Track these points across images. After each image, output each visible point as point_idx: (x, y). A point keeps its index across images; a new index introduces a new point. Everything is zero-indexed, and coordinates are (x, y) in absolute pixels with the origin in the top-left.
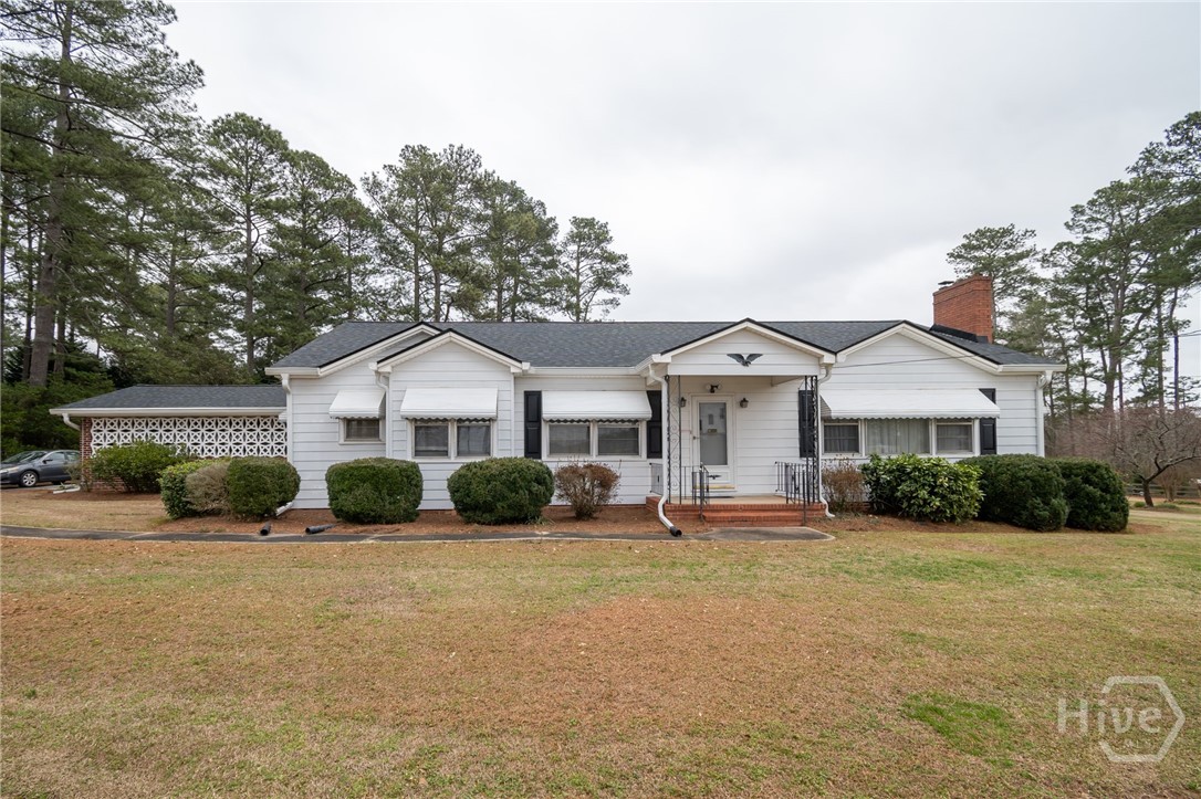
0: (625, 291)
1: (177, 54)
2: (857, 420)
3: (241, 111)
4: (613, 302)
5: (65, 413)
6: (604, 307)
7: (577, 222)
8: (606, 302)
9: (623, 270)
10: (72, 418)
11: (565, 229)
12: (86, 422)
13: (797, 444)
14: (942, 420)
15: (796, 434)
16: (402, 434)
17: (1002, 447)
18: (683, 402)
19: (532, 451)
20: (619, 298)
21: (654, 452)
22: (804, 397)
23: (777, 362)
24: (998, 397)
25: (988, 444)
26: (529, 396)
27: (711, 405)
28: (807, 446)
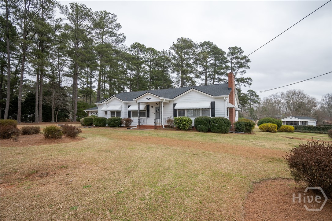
0: (248, 67)
1: (123, 34)
2: (185, 109)
3: (136, 42)
4: (244, 72)
5: (85, 111)
6: (241, 74)
7: (230, 49)
8: (242, 72)
9: (248, 61)
10: (87, 112)
12: (88, 112)
13: (173, 114)
14: (202, 109)
15: (173, 113)
16: (109, 113)
17: (217, 115)
18: (152, 107)
19: (129, 116)
20: (246, 70)
21: (148, 116)
22: (175, 105)
23: (154, 99)
24: (216, 103)
25: (213, 114)
26: (129, 106)
27: (158, 107)
28: (175, 115)
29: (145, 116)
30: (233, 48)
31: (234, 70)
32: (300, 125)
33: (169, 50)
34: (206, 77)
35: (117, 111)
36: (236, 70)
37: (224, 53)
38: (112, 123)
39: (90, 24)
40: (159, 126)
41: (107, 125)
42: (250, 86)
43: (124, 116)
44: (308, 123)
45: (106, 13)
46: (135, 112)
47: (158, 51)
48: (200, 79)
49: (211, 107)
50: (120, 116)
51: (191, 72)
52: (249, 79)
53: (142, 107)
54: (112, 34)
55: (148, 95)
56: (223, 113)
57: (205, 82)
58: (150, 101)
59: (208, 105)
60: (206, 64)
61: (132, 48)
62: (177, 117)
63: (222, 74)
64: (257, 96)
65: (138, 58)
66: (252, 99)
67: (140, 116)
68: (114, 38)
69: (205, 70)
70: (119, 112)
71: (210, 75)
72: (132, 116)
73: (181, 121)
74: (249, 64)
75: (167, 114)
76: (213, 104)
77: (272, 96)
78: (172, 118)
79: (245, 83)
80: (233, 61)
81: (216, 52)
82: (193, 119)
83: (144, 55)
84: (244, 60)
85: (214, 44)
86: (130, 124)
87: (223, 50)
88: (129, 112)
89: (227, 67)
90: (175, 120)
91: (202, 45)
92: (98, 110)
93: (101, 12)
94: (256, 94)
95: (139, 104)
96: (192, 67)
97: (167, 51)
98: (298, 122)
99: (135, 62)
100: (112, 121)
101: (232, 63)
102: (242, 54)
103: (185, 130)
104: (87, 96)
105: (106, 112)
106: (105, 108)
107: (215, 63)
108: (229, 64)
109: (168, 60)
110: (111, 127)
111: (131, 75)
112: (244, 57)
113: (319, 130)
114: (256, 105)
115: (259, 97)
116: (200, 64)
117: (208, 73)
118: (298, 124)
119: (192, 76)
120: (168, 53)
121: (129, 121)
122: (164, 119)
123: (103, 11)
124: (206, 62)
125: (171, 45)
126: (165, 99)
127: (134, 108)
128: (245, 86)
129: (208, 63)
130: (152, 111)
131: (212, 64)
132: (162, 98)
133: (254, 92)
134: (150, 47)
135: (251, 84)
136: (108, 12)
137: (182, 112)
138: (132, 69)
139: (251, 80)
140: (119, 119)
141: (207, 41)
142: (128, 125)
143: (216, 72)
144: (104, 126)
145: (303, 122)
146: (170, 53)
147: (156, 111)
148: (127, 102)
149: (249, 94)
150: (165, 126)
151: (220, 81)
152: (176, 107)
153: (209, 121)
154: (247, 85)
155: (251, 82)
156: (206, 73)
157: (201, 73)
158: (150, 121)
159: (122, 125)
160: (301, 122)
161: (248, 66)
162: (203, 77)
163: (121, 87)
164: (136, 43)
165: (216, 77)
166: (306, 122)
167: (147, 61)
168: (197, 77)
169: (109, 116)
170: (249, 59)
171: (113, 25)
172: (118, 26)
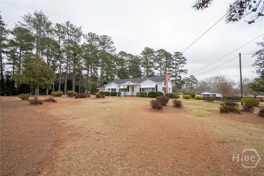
1: (115, 47)
2: (145, 88)
5: (97, 89)
6: (181, 67)
8: (182, 66)
9: (186, 60)
11: (173, 54)
12: (99, 89)
14: (152, 88)
16: (111, 90)
17: (158, 91)
18: (130, 87)
19: (120, 91)
20: (185, 65)
21: (128, 91)
22: (140, 86)
23: (131, 84)
24: (158, 85)
25: (157, 90)
26: (120, 87)
27: (133, 87)
28: (140, 91)
29: (127, 91)
30: (176, 52)
31: (178, 65)
32: (211, 96)
33: (140, 55)
34: (161, 69)
35: (114, 89)
36: (179, 65)
37: (172, 55)
38: (113, 94)
39: (98, 43)
40: (133, 96)
41: (110, 95)
42: (186, 74)
43: (117, 91)
44: (216, 96)
45: (105, 36)
46: (122, 90)
47: (134, 55)
48: (158, 70)
49: (155, 87)
50: (116, 91)
51: (152, 67)
52: (186, 70)
53: (126, 87)
54: (109, 47)
55: (128, 82)
56: (161, 90)
57: (160, 73)
58: (129, 84)
59: (154, 86)
60: (161, 62)
61: (119, 54)
62: (141, 91)
63: (170, 67)
64: (196, 79)
65: (123, 60)
66: (192, 81)
67: (125, 91)
68: (110, 49)
69: (161, 65)
70: (115, 90)
71: (163, 68)
72: (121, 91)
73: (142, 93)
74: (186, 61)
75: (137, 90)
76: (156, 86)
77: (205, 79)
78: (139, 92)
79: (183, 73)
80: (177, 60)
81: (167, 55)
82: (148, 92)
83: (126, 58)
84: (183, 59)
85: (165, 50)
86: (120, 95)
87: (171, 54)
88: (120, 89)
89: (173, 64)
90: (140, 92)
91: (158, 51)
92: (105, 88)
93: (103, 36)
94: (195, 78)
95: (124, 86)
96: (153, 64)
97: (139, 56)
98: (210, 95)
99: (121, 62)
100: (112, 93)
101: (176, 61)
102: (182, 56)
103: (144, 97)
104: (94, 80)
105: (109, 89)
106: (108, 87)
107: (167, 61)
108: (174, 62)
109: (140, 60)
110: (112, 96)
111: (118, 68)
112: (183, 58)
113: (218, 99)
114: (196, 85)
115: (197, 80)
116: (157, 62)
117: (162, 67)
118: (210, 96)
119: (152, 69)
120: (139, 57)
121: (120, 94)
122: (135, 92)
123: (104, 35)
124: (161, 61)
125: (141, 52)
126: (136, 83)
127: (122, 87)
128: (184, 74)
129: (162, 61)
130: (130, 89)
131: (164, 62)
132: (134, 83)
133: (194, 77)
134: (129, 53)
135: (187, 73)
136: (107, 36)
137: (143, 89)
138: (119, 65)
139: (187, 71)
140: (116, 92)
141: (162, 49)
142: (119, 95)
143: (167, 66)
144: (109, 95)
145: (213, 95)
146: (140, 57)
147: (132, 89)
148: (119, 85)
149: (191, 78)
150: (136, 96)
151: (169, 71)
152: (141, 87)
153: (154, 93)
154: (185, 74)
155: (187, 72)
156: (161, 67)
157: (158, 67)
158: (129, 93)
159: (117, 95)
160: (212, 95)
161: (185, 63)
162: (159, 69)
163: (113, 75)
164: (121, 51)
165: (167, 69)
166: (215, 95)
167: (128, 61)
168: (156, 69)
169: (110, 91)
170: (186, 59)
171: (110, 42)
172: (112, 43)
